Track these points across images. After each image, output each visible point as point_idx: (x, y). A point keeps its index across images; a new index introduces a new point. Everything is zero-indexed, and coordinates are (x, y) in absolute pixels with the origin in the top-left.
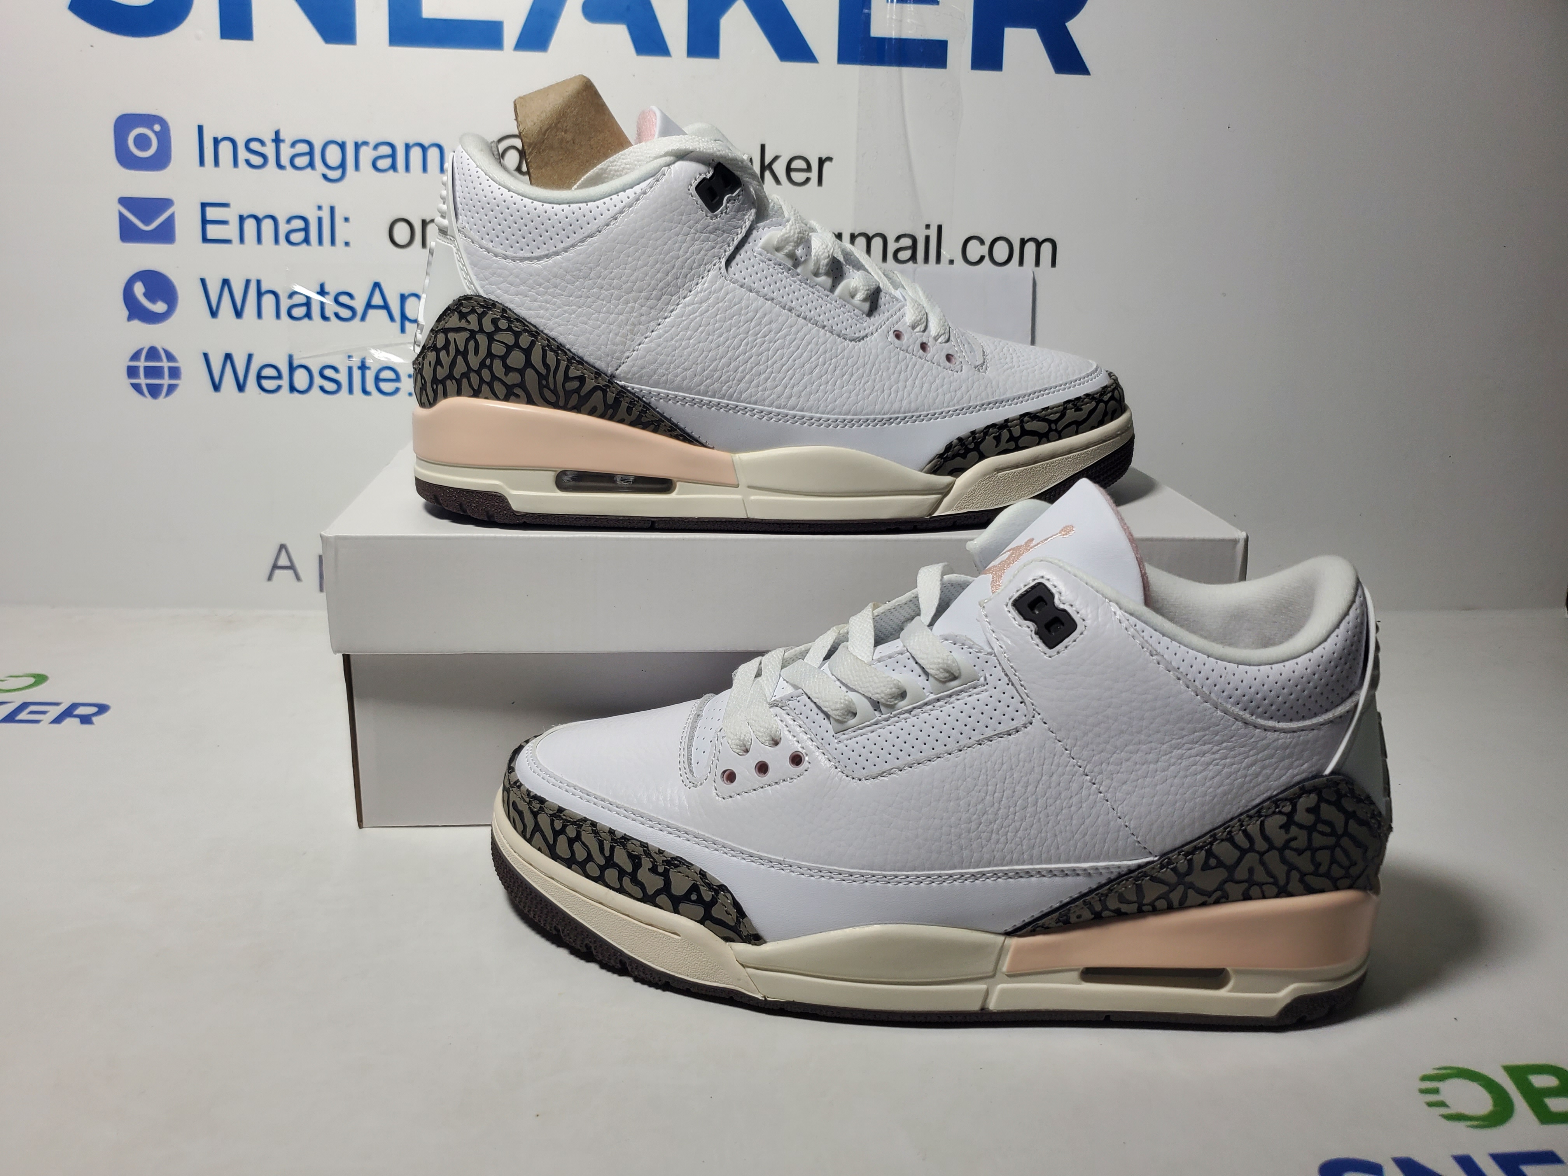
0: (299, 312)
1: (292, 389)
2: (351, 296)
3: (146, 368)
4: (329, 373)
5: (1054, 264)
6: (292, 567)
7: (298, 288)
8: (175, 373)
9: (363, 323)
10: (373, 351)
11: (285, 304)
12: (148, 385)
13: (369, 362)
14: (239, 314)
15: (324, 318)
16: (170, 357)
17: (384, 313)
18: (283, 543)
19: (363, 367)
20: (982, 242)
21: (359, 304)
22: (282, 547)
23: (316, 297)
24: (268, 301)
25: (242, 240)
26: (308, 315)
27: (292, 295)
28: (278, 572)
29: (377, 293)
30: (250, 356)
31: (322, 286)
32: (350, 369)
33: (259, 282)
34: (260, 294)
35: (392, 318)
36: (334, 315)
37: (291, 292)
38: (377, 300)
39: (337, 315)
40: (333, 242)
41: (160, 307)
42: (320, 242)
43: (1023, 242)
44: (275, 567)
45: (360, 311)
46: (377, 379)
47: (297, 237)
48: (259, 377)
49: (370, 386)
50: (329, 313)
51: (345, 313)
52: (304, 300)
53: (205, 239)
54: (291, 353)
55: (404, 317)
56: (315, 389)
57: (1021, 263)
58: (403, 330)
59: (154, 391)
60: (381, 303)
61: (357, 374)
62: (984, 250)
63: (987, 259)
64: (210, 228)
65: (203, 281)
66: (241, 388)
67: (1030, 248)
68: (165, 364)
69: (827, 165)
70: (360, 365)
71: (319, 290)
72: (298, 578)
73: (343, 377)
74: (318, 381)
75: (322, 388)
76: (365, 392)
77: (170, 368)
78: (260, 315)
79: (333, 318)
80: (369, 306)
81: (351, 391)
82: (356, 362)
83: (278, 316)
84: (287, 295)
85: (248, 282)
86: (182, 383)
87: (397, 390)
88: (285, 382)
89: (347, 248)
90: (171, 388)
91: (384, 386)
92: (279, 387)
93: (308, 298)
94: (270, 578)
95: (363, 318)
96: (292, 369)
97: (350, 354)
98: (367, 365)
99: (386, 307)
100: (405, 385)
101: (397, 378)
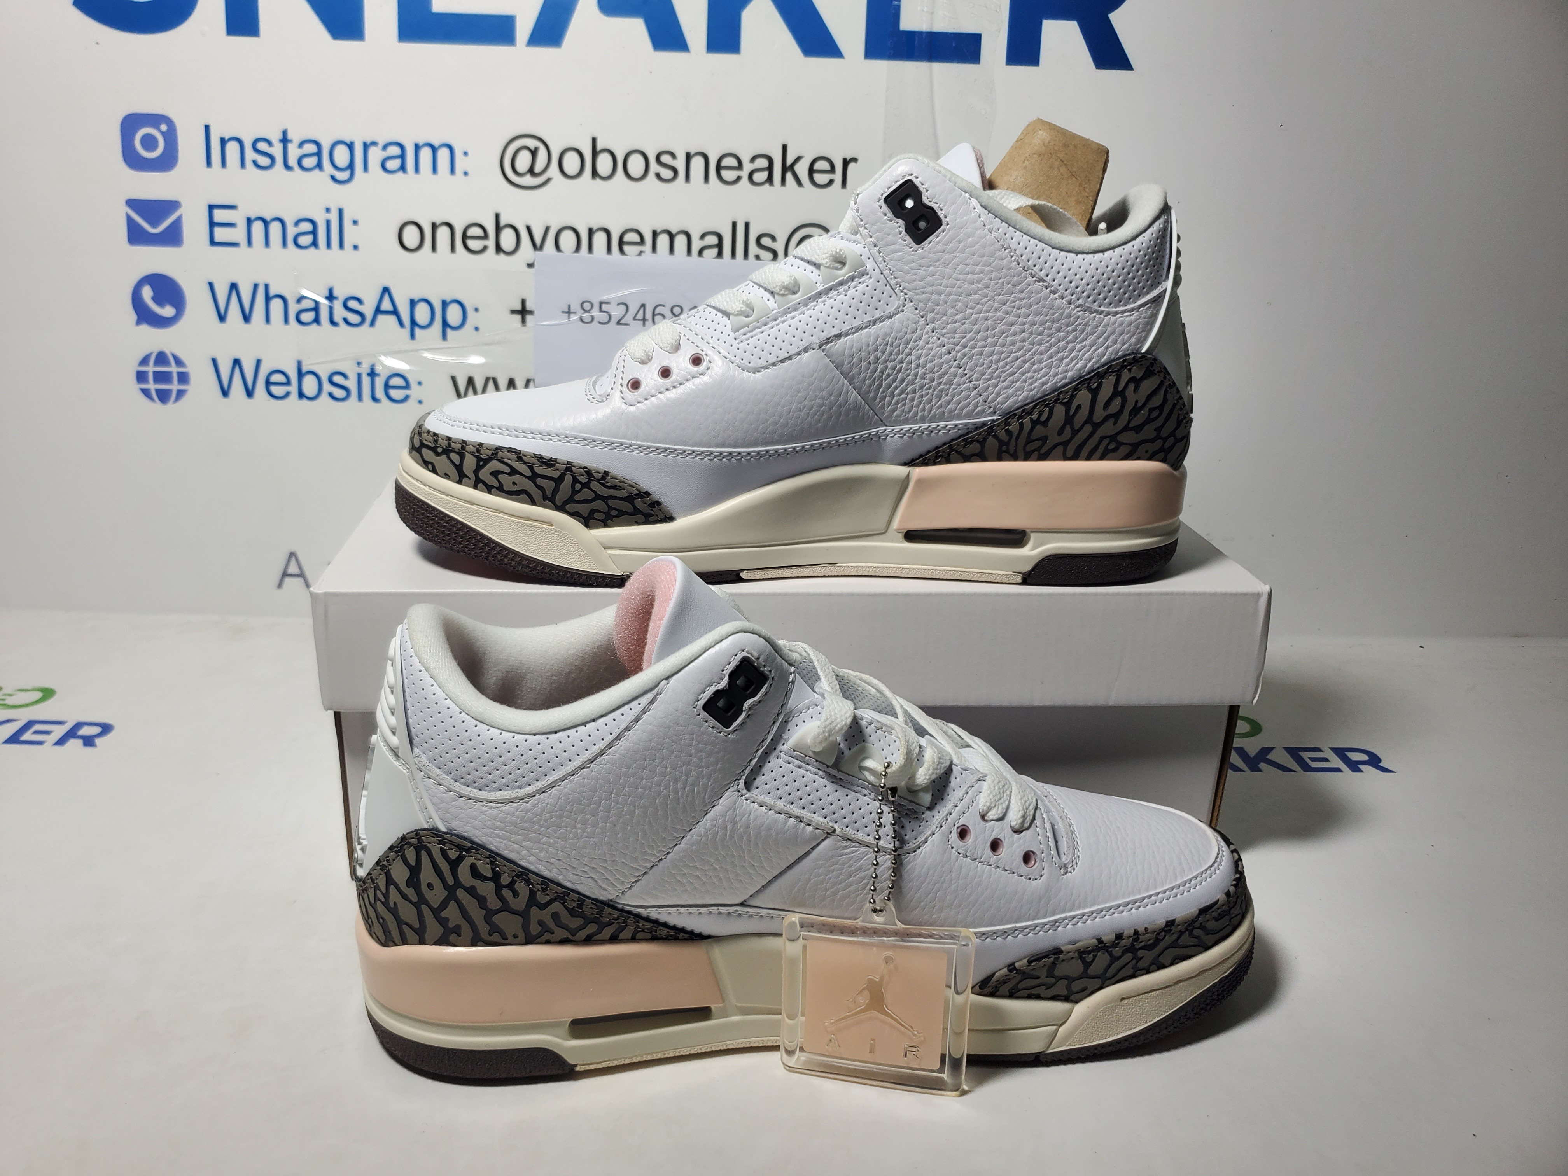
0: (307, 317)
1: (301, 395)
2: (359, 300)
3: (155, 373)
4: (338, 379)
6: (301, 575)
7: (305, 292)
8: (183, 378)
9: (372, 329)
10: (382, 358)
11: (293, 308)
12: (157, 391)
13: (378, 369)
14: (247, 318)
15: (333, 323)
16: (179, 362)
17: (393, 319)
18: (293, 549)
19: (372, 374)
21: (368, 309)
22: (292, 555)
23: (323, 301)
24: (276, 306)
25: (250, 242)
26: (317, 320)
27: (300, 299)
28: (288, 580)
29: (386, 298)
30: (259, 362)
31: (331, 291)
32: (359, 376)
33: (267, 287)
34: (268, 299)
35: (401, 324)
36: (343, 320)
37: (299, 296)
38: (386, 305)
39: (346, 320)
40: (341, 245)
41: (168, 311)
42: (329, 245)
44: (285, 574)
45: (369, 314)
46: (387, 386)
47: (305, 240)
48: (268, 383)
49: (380, 393)
50: (337, 318)
51: (354, 318)
52: (312, 305)
53: (213, 242)
54: (300, 358)
55: (413, 323)
56: (324, 397)
58: (413, 336)
59: (163, 396)
60: (390, 308)
61: (366, 381)
64: (218, 231)
65: (211, 285)
66: (250, 393)
68: (174, 369)
69: (851, 166)
70: (369, 371)
71: (327, 294)
72: (307, 586)
73: (351, 384)
74: (327, 387)
75: (331, 395)
76: (374, 399)
77: (179, 374)
78: (268, 320)
79: (342, 324)
80: (378, 311)
81: (360, 398)
82: (365, 369)
83: (286, 321)
84: (295, 299)
85: (256, 286)
86: (192, 388)
87: (407, 398)
88: (294, 389)
89: (356, 252)
90: (180, 394)
91: (393, 393)
92: (288, 394)
93: (316, 302)
94: (280, 585)
95: (372, 324)
96: (301, 375)
97: (359, 361)
98: (377, 372)
99: (395, 312)
100: (415, 392)
101: (407, 386)
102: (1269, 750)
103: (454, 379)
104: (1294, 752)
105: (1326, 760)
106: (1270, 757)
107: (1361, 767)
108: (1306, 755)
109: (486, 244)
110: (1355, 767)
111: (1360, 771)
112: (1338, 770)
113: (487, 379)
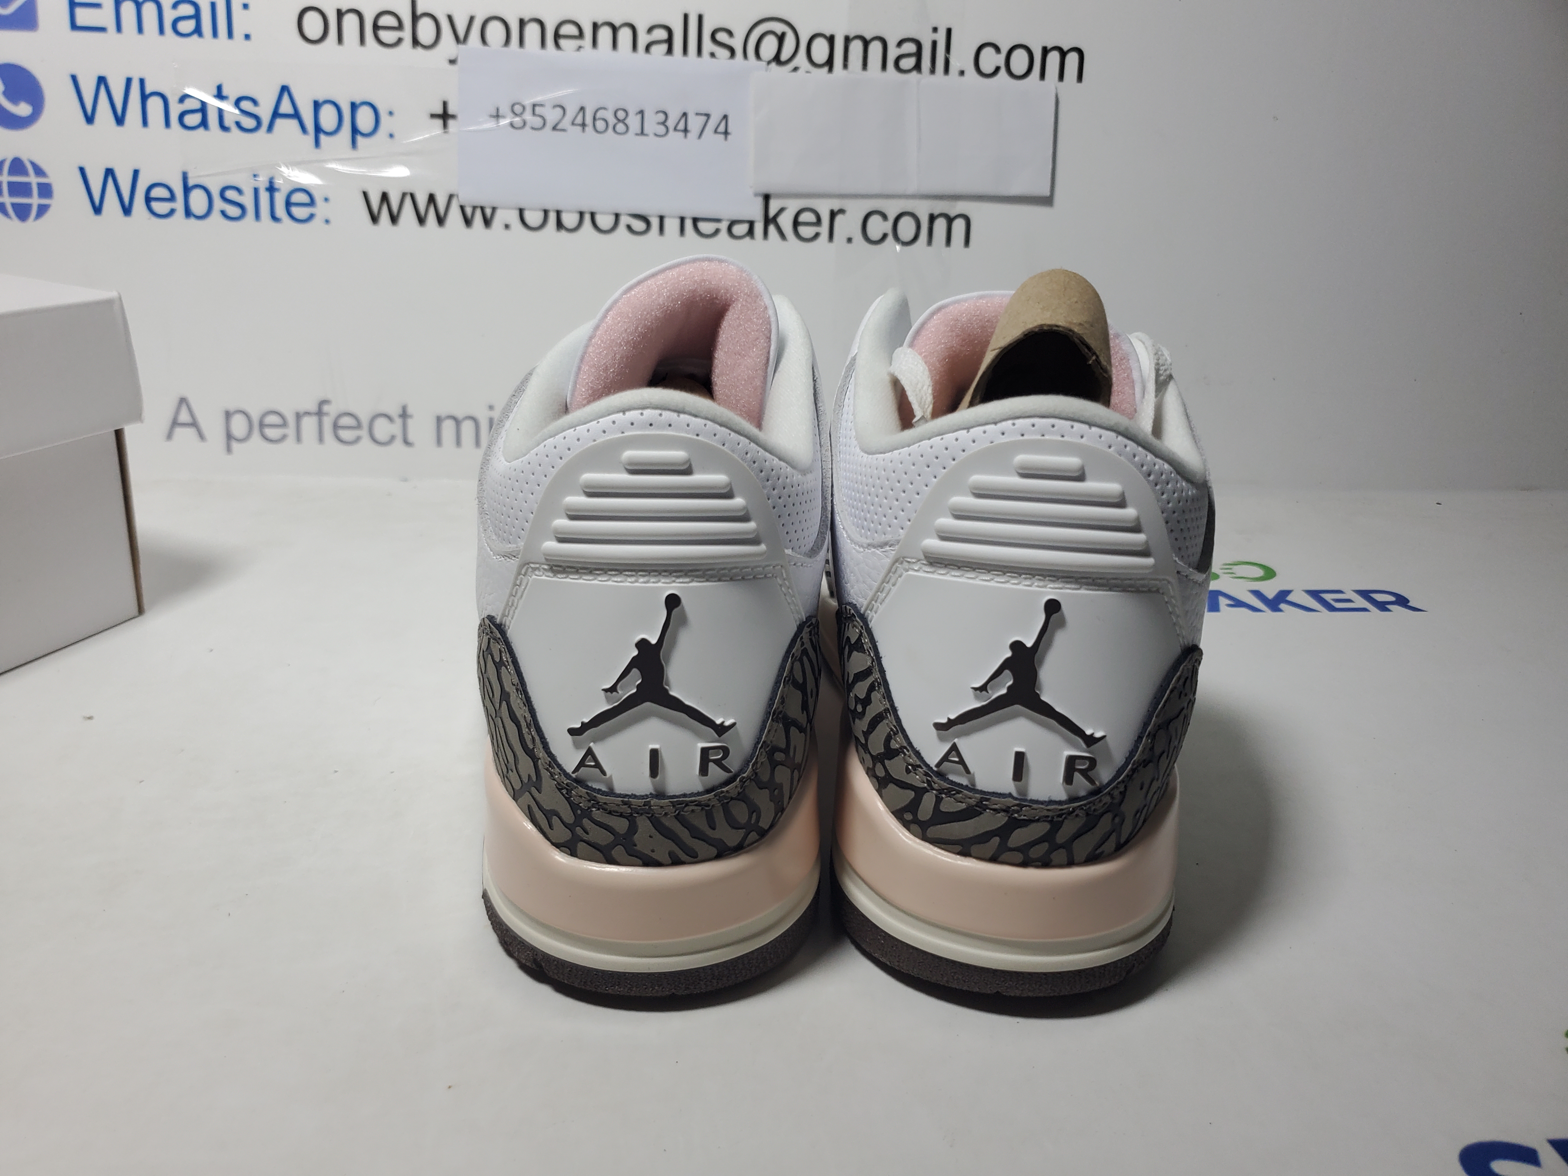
0: (193, 120)
1: (188, 213)
2: (255, 102)
3: (10, 184)
4: (231, 194)
5: (1080, 78)
6: (194, 424)
7: (189, 91)
8: (46, 190)
9: (269, 135)
10: (283, 169)
11: (175, 110)
12: (14, 205)
13: (278, 182)
14: (120, 120)
15: (224, 128)
16: (39, 171)
17: (294, 123)
18: (183, 395)
19: (271, 189)
20: (998, 49)
21: (265, 112)
22: (183, 401)
23: (213, 102)
24: (155, 106)
25: (119, 28)
26: (204, 124)
27: (183, 98)
28: (178, 431)
29: (286, 99)
30: (136, 173)
31: (219, 88)
32: (256, 191)
33: (142, 82)
34: (144, 98)
35: (304, 129)
36: (235, 125)
37: (180, 94)
38: (286, 107)
39: (238, 124)
40: (230, 34)
41: (23, 109)
42: (215, 34)
43: (1045, 51)
44: (175, 423)
45: (266, 119)
46: (288, 204)
47: (187, 26)
48: (148, 200)
49: (280, 211)
50: (228, 122)
51: (249, 123)
52: (198, 106)
53: (74, 26)
54: (185, 169)
55: (318, 129)
56: (216, 215)
57: (1042, 75)
58: (317, 143)
59: (22, 212)
60: (290, 110)
61: (264, 197)
62: (1000, 60)
63: (1003, 71)
64: (80, 12)
65: (74, 78)
66: (127, 210)
67: (1054, 58)
68: (33, 180)
70: (267, 185)
71: (215, 92)
72: (201, 436)
73: (247, 200)
74: (218, 204)
75: (223, 213)
76: (274, 218)
77: (40, 185)
78: (145, 123)
79: (234, 128)
80: (276, 114)
81: (257, 215)
82: (262, 182)
83: (167, 124)
84: (177, 98)
85: (129, 81)
86: (55, 203)
87: (312, 216)
88: (179, 205)
89: (247, 42)
90: (42, 210)
91: (297, 211)
92: (172, 212)
93: (204, 104)
94: (169, 436)
95: (270, 128)
96: (187, 190)
97: (256, 173)
98: (276, 186)
99: (296, 115)
100: (321, 209)
101: (312, 203)
102: (1289, 592)
103: (365, 194)
104: (1315, 594)
105: (1349, 601)
106: (1290, 598)
107: (1388, 606)
108: (1328, 597)
109: (401, 37)
110: (1382, 606)
111: (1389, 610)
112: (1365, 610)
113: (404, 195)
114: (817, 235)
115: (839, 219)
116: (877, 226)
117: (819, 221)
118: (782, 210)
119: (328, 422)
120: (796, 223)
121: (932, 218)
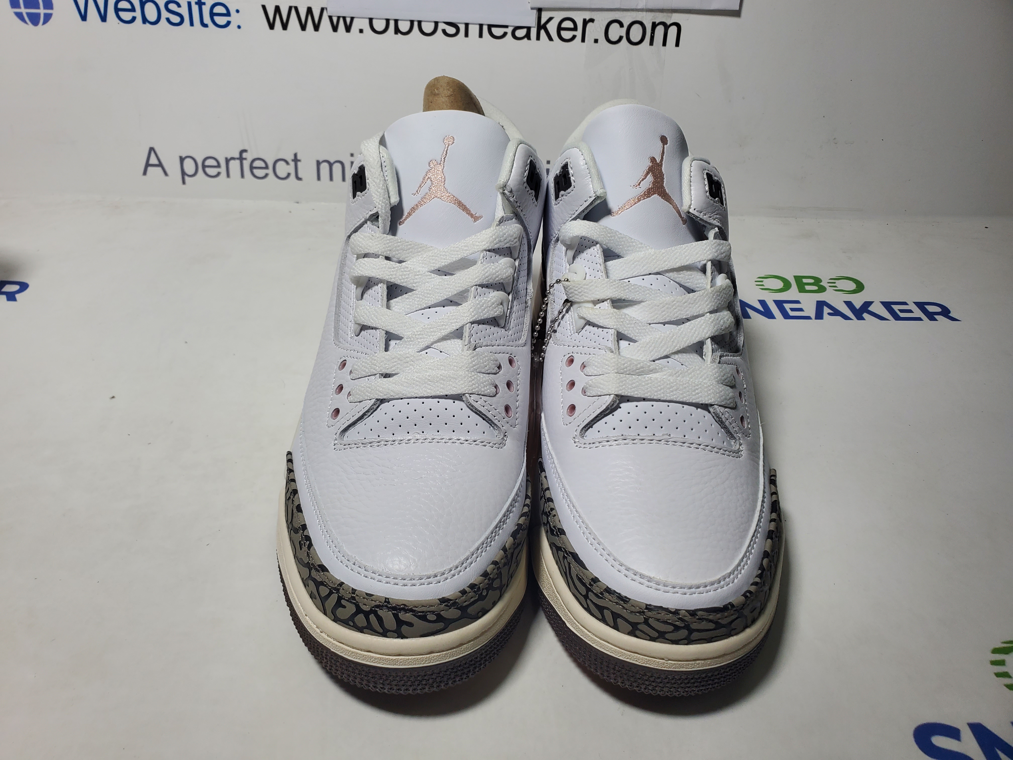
1: (145, 20)
4: (172, 7)
6: (160, 165)
8: (48, 3)
12: (28, 14)
18: (152, 146)
19: (200, 3)
22: (152, 149)
28: (150, 169)
32: (189, 4)
44: (148, 165)
46: (212, 14)
48: (117, 10)
49: (207, 20)
56: (163, 21)
59: (34, 19)
61: (195, 8)
66: (104, 18)
72: (166, 174)
73: (184, 11)
74: (165, 14)
75: (168, 20)
76: (203, 24)
81: (192, 24)
86: (55, 12)
87: (229, 23)
88: (138, 14)
90: (48, 17)
91: (218, 19)
92: (134, 19)
94: (145, 173)
96: (142, 3)
100: (234, 18)
101: (228, 14)
102: (870, 303)
103: (264, 7)
104: (887, 305)
105: (910, 311)
106: (870, 309)
107: (936, 317)
108: (896, 308)
110: (931, 316)
111: (936, 320)
112: (919, 319)
113: (290, 8)
114: (574, 37)
115: (590, 25)
116: (615, 32)
117: (575, 29)
118: (550, 19)
119: (246, 164)
120: (560, 29)
121: (654, 26)
